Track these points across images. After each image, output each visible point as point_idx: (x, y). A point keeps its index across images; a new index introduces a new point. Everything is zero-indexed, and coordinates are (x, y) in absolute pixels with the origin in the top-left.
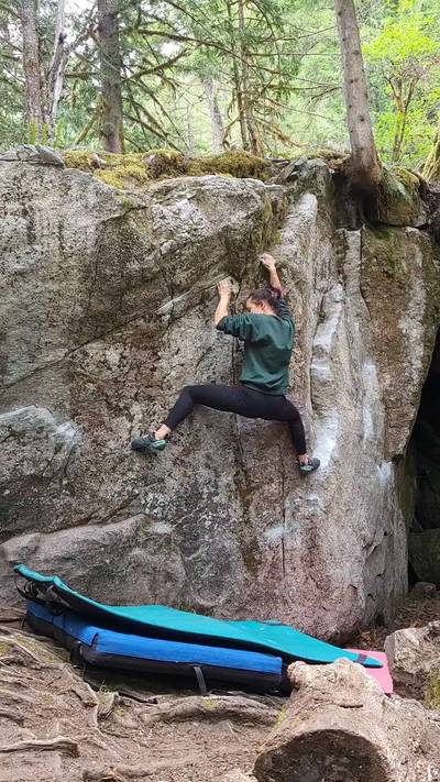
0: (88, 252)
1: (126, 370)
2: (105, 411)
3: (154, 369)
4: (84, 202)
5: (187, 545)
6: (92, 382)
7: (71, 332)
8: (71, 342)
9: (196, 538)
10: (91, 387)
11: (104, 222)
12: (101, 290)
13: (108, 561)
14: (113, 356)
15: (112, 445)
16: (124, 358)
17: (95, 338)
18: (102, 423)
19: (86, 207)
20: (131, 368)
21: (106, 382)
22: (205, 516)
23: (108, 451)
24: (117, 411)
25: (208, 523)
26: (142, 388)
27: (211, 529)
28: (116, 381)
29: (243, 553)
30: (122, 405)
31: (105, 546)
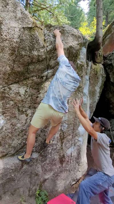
0: (15, 40)
1: (27, 97)
2: (17, 112)
3: (37, 97)
4: (15, 14)
5: (43, 159)
6: (12, 101)
7: (4, 78)
8: (4, 83)
9: (46, 156)
10: (12, 103)
11: (23, 28)
12: (19, 61)
13: (13, 175)
14: (22, 91)
15: (19, 125)
16: (27, 92)
17: (15, 83)
18: (15, 117)
19: (16, 17)
20: (29, 96)
21: (19, 101)
22: (49, 149)
23: (17, 128)
24: (22, 113)
25: (50, 151)
26: (32, 104)
27: (51, 153)
28: (22, 101)
29: (60, 159)
30: (24, 110)
31: (12, 170)
